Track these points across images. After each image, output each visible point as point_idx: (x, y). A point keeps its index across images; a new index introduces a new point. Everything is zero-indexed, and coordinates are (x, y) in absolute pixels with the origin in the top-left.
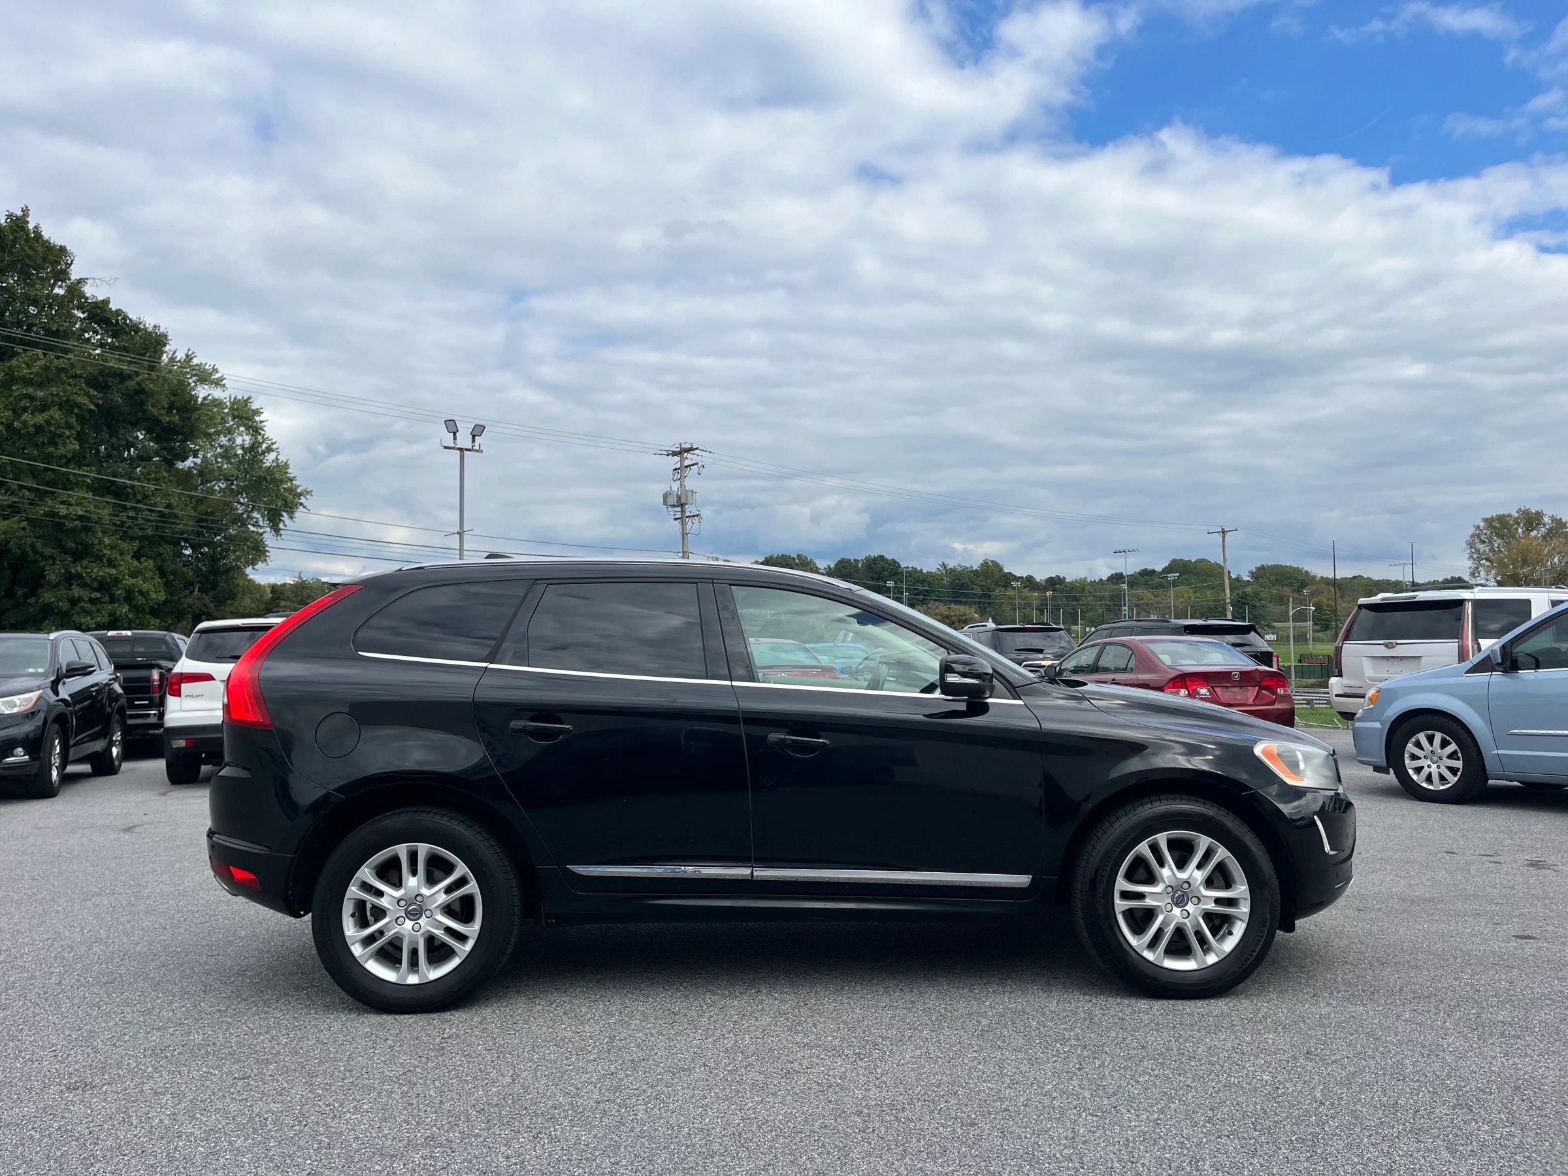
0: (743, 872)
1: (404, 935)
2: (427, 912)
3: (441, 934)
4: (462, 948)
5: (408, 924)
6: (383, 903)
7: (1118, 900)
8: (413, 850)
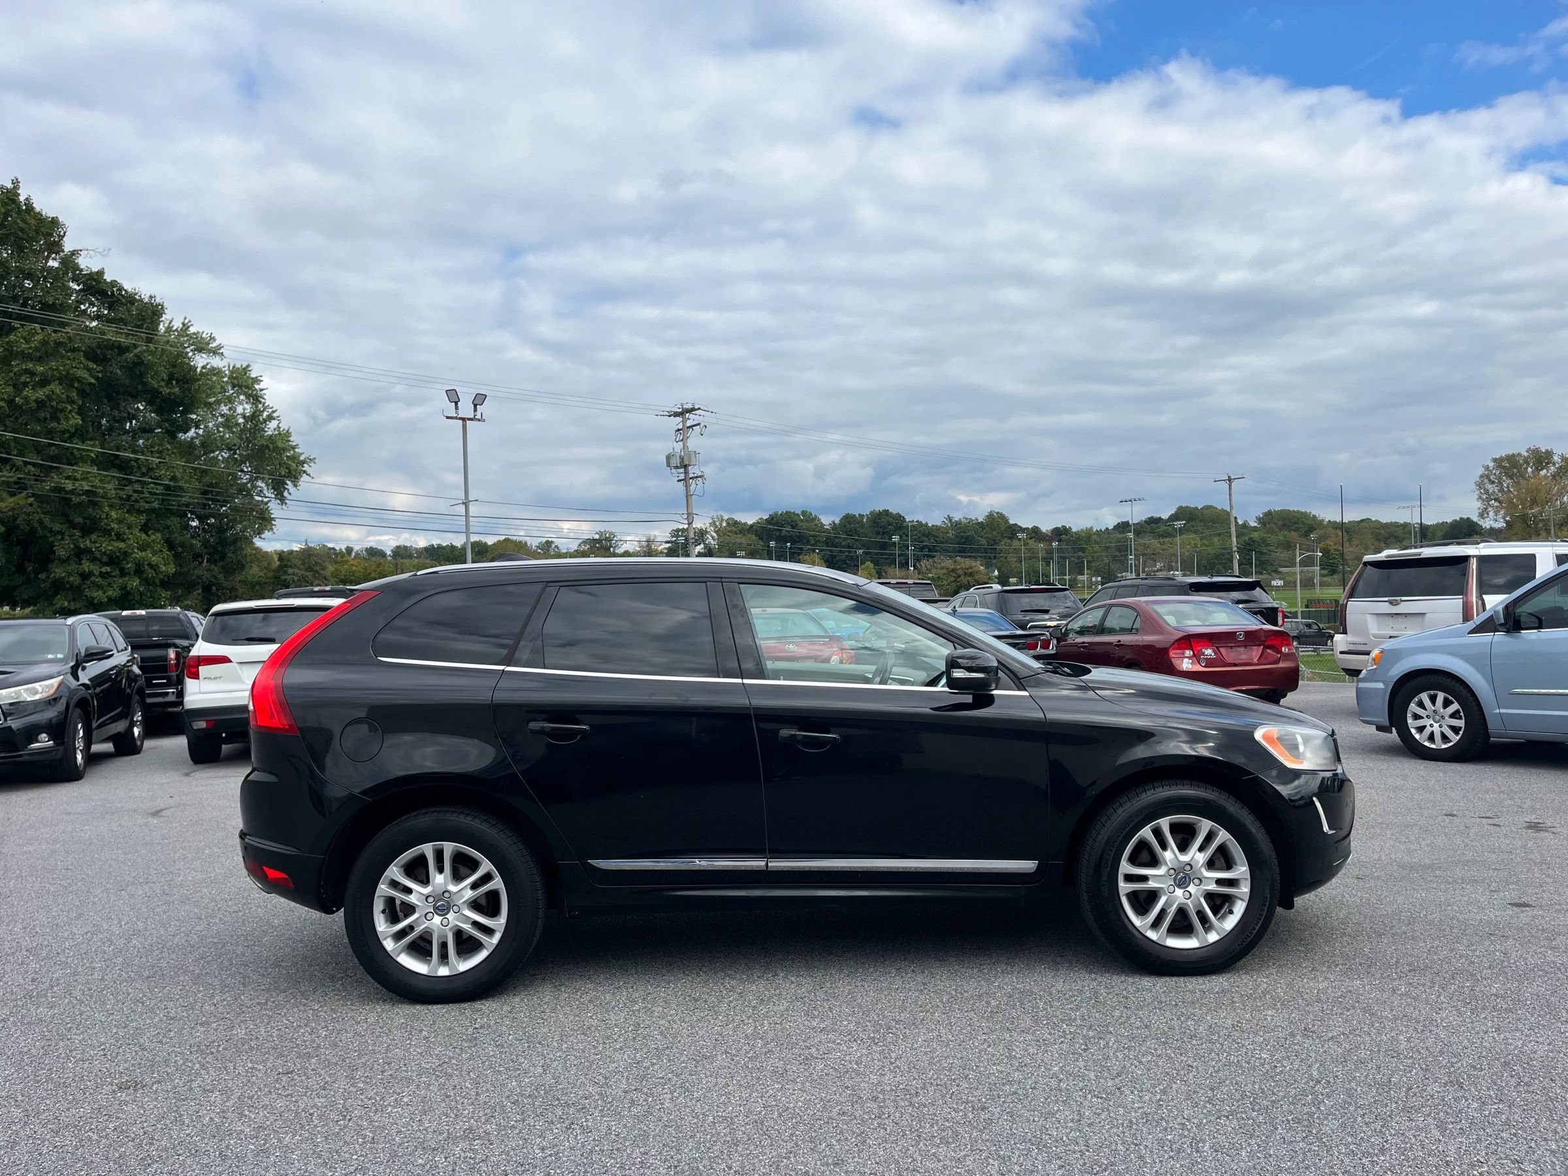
0: (758, 863)
1: (433, 930)
2: (454, 907)
3: (469, 928)
4: (489, 941)
5: (437, 919)
6: (412, 899)
7: (1122, 883)
8: (439, 849)
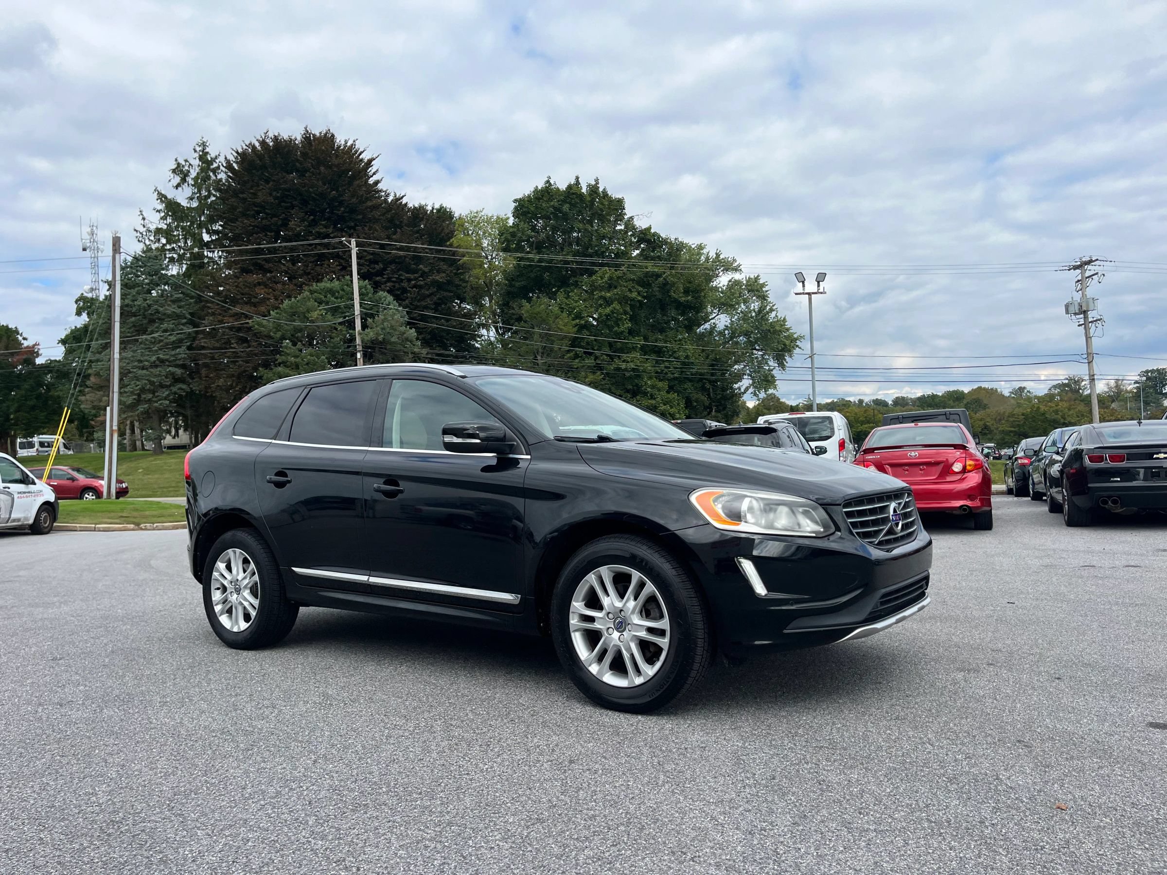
0: (364, 578)
1: (233, 603)
2: (241, 590)
3: (246, 604)
4: (253, 613)
5: (235, 596)
6: (225, 583)
7: (574, 621)
8: (235, 552)
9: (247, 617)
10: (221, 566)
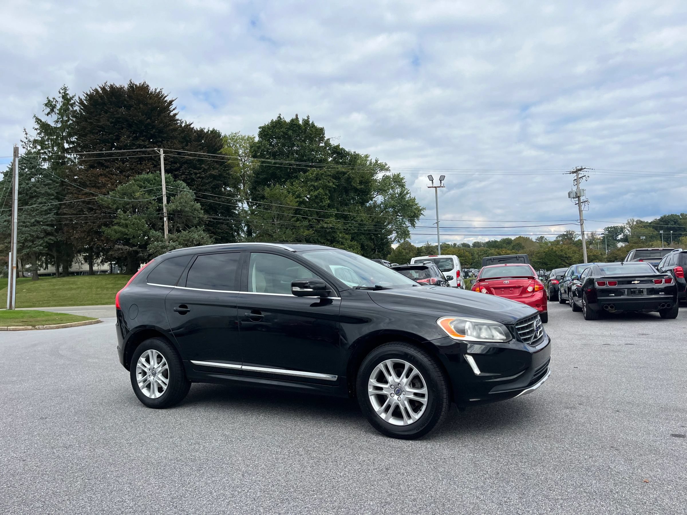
0: (238, 367)
1: (151, 382)
2: (156, 374)
3: (160, 382)
4: (165, 388)
5: (152, 377)
6: (146, 370)
7: (370, 390)
8: (152, 352)
9: (160, 390)
10: (142, 360)
